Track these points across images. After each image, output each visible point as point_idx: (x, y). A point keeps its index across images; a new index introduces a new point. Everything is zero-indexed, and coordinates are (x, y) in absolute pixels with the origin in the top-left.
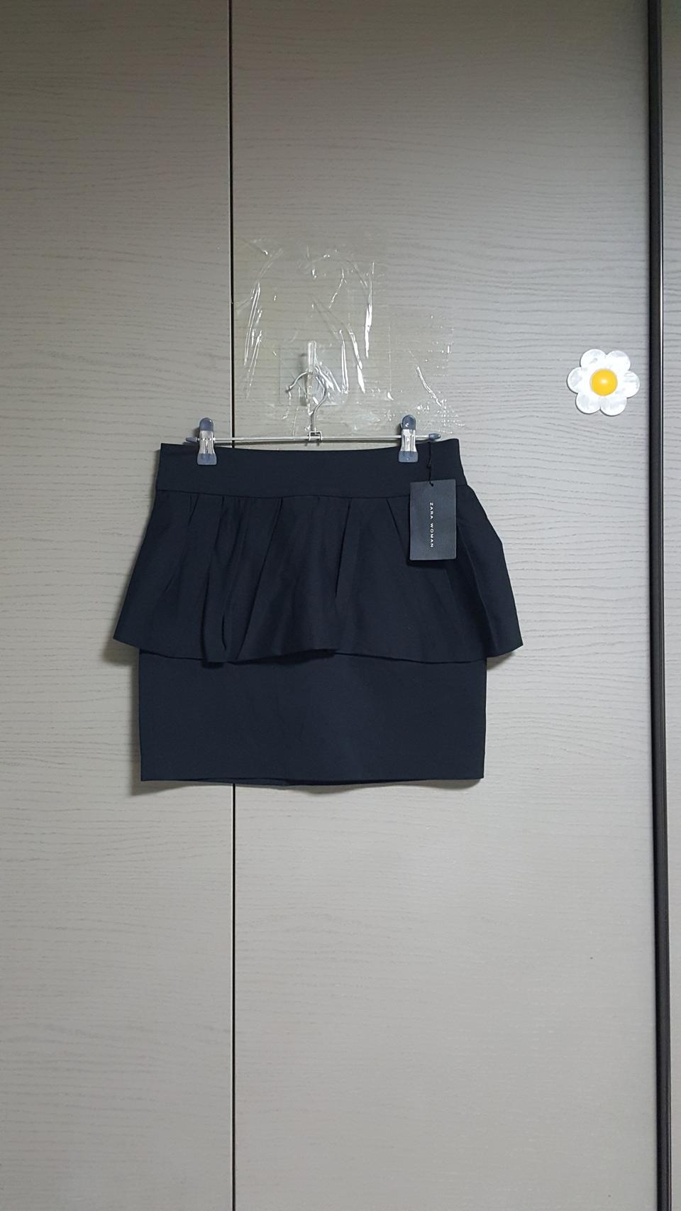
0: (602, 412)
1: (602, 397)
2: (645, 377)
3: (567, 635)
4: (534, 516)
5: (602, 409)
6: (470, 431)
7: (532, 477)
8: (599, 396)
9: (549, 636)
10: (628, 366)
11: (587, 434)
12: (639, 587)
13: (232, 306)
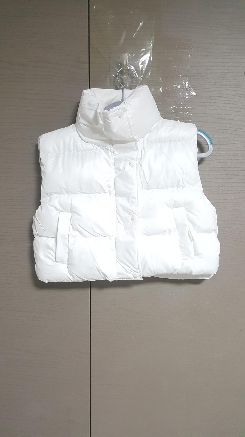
3: (239, 193)
4: (227, 138)
6: (199, 97)
7: (226, 119)
9: (230, 193)
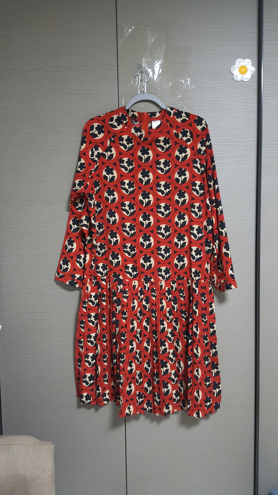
1: (242, 75)
2: (257, 68)
4: (219, 117)
5: (243, 80)
7: (219, 104)
8: (241, 75)
9: (223, 159)
10: (251, 63)
11: (237, 88)
12: (254, 141)
13: (117, 47)
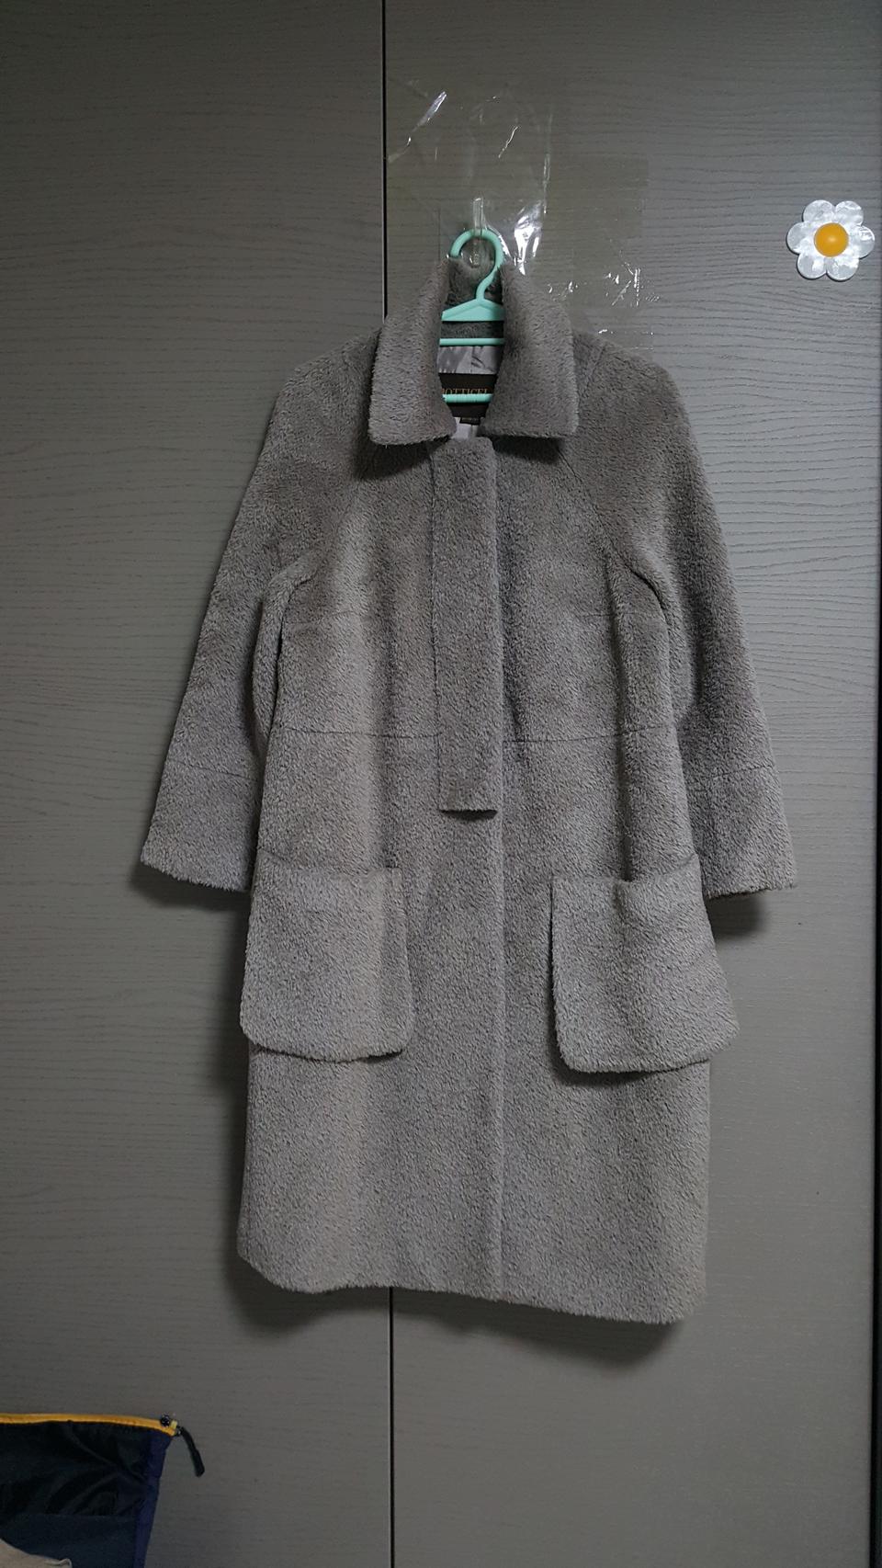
0: (829, 276)
1: (829, 259)
3: (780, 549)
5: (830, 274)
7: (743, 358)
8: (824, 257)
10: (859, 217)
11: (809, 304)
12: (871, 489)
13: (385, 161)
